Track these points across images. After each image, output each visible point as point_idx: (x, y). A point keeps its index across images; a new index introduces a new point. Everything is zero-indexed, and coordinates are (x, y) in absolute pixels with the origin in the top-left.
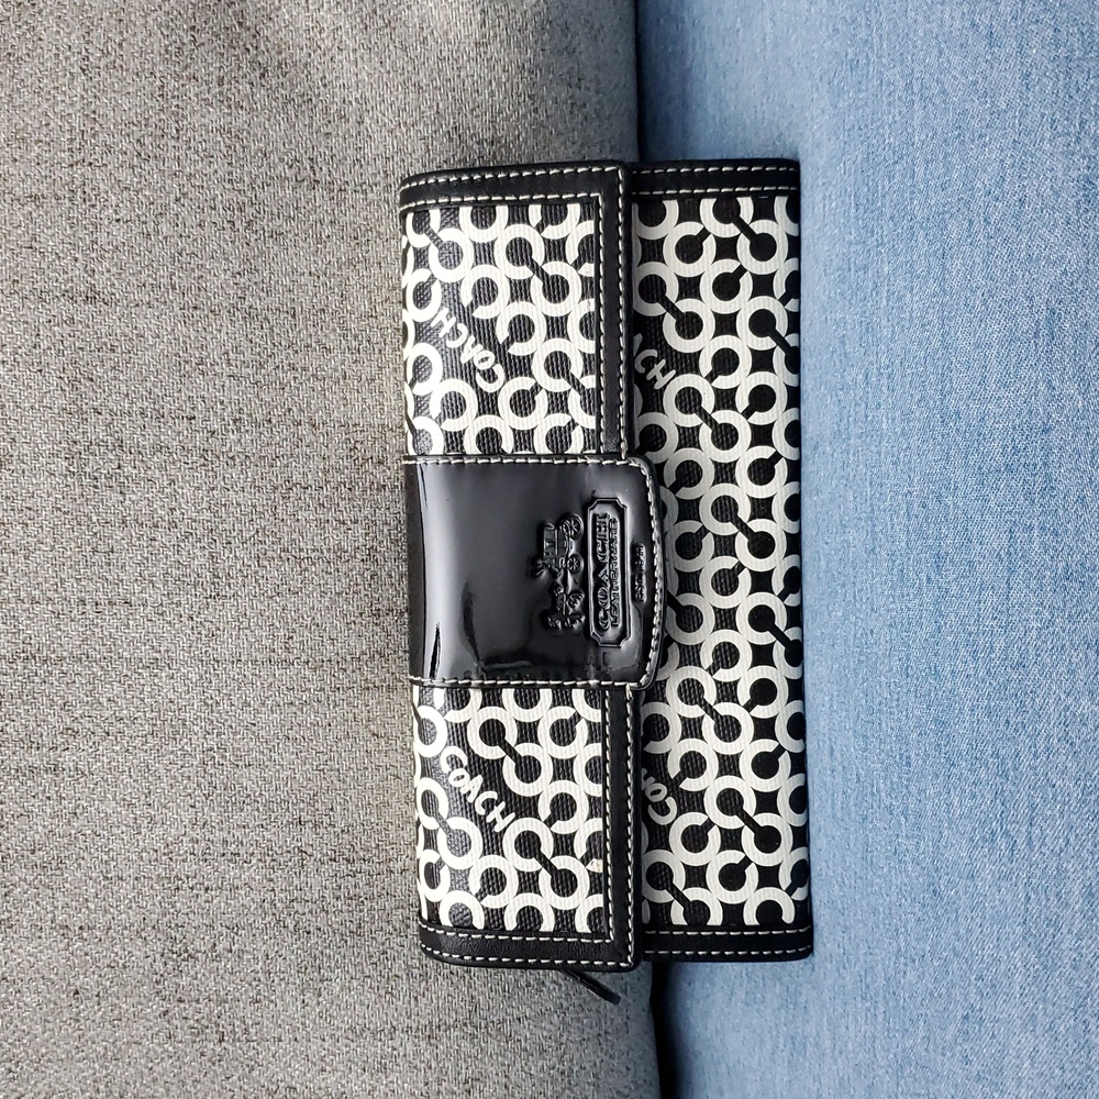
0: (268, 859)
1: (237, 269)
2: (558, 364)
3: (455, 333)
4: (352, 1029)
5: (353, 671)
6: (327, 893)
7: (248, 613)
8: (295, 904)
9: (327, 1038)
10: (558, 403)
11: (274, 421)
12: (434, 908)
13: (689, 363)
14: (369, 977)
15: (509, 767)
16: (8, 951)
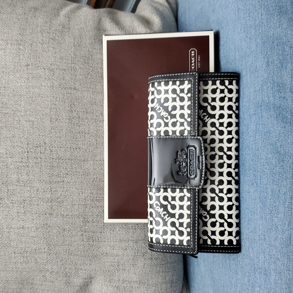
2: (182, 116)
3: (160, 109)
4: (120, 240)
9: (115, 241)
10: (182, 124)
12: (152, 239)
13: (213, 116)
15: (169, 207)
16: (51, 220)
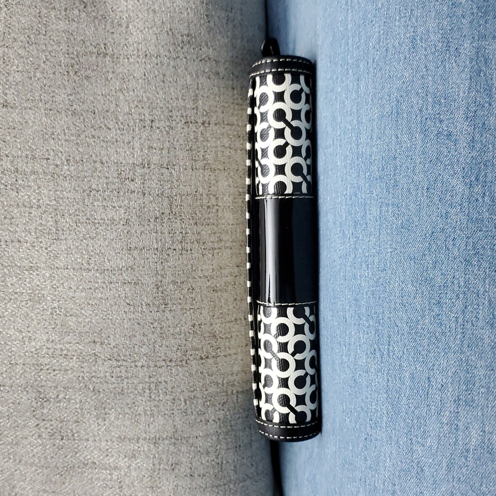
0: (81, 358)
1: (70, 93)
5: (118, 275)
6: (108, 374)
7: (71, 247)
8: (93, 378)
11: (84, 161)
14: (127, 413)
